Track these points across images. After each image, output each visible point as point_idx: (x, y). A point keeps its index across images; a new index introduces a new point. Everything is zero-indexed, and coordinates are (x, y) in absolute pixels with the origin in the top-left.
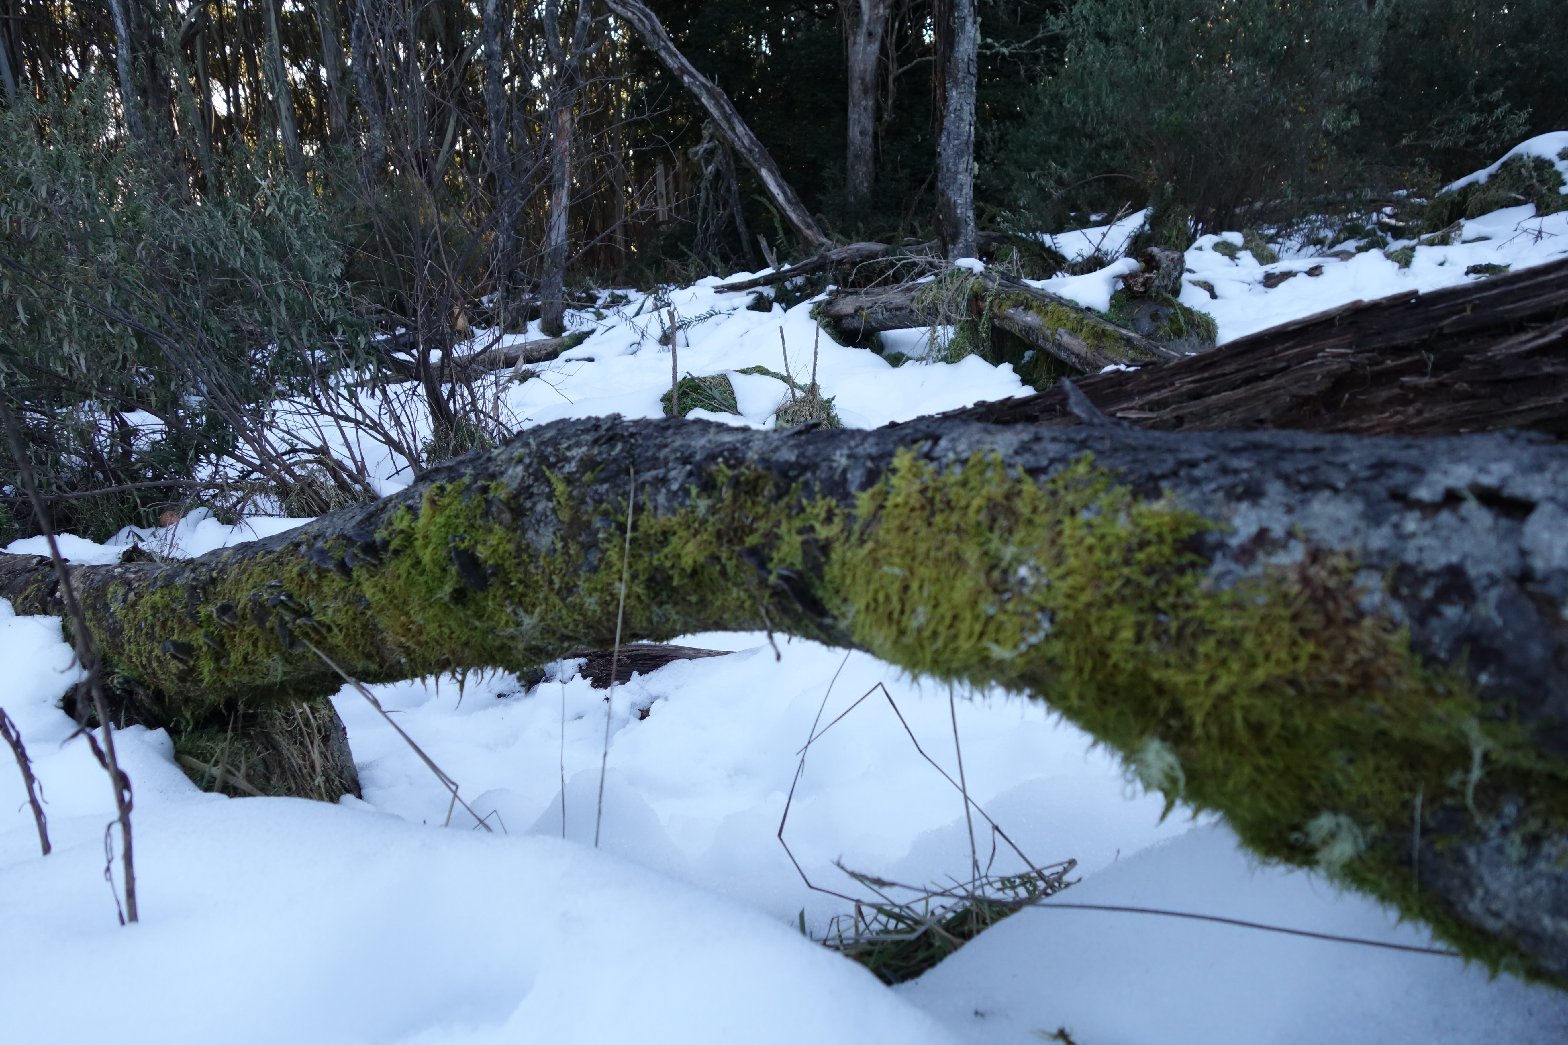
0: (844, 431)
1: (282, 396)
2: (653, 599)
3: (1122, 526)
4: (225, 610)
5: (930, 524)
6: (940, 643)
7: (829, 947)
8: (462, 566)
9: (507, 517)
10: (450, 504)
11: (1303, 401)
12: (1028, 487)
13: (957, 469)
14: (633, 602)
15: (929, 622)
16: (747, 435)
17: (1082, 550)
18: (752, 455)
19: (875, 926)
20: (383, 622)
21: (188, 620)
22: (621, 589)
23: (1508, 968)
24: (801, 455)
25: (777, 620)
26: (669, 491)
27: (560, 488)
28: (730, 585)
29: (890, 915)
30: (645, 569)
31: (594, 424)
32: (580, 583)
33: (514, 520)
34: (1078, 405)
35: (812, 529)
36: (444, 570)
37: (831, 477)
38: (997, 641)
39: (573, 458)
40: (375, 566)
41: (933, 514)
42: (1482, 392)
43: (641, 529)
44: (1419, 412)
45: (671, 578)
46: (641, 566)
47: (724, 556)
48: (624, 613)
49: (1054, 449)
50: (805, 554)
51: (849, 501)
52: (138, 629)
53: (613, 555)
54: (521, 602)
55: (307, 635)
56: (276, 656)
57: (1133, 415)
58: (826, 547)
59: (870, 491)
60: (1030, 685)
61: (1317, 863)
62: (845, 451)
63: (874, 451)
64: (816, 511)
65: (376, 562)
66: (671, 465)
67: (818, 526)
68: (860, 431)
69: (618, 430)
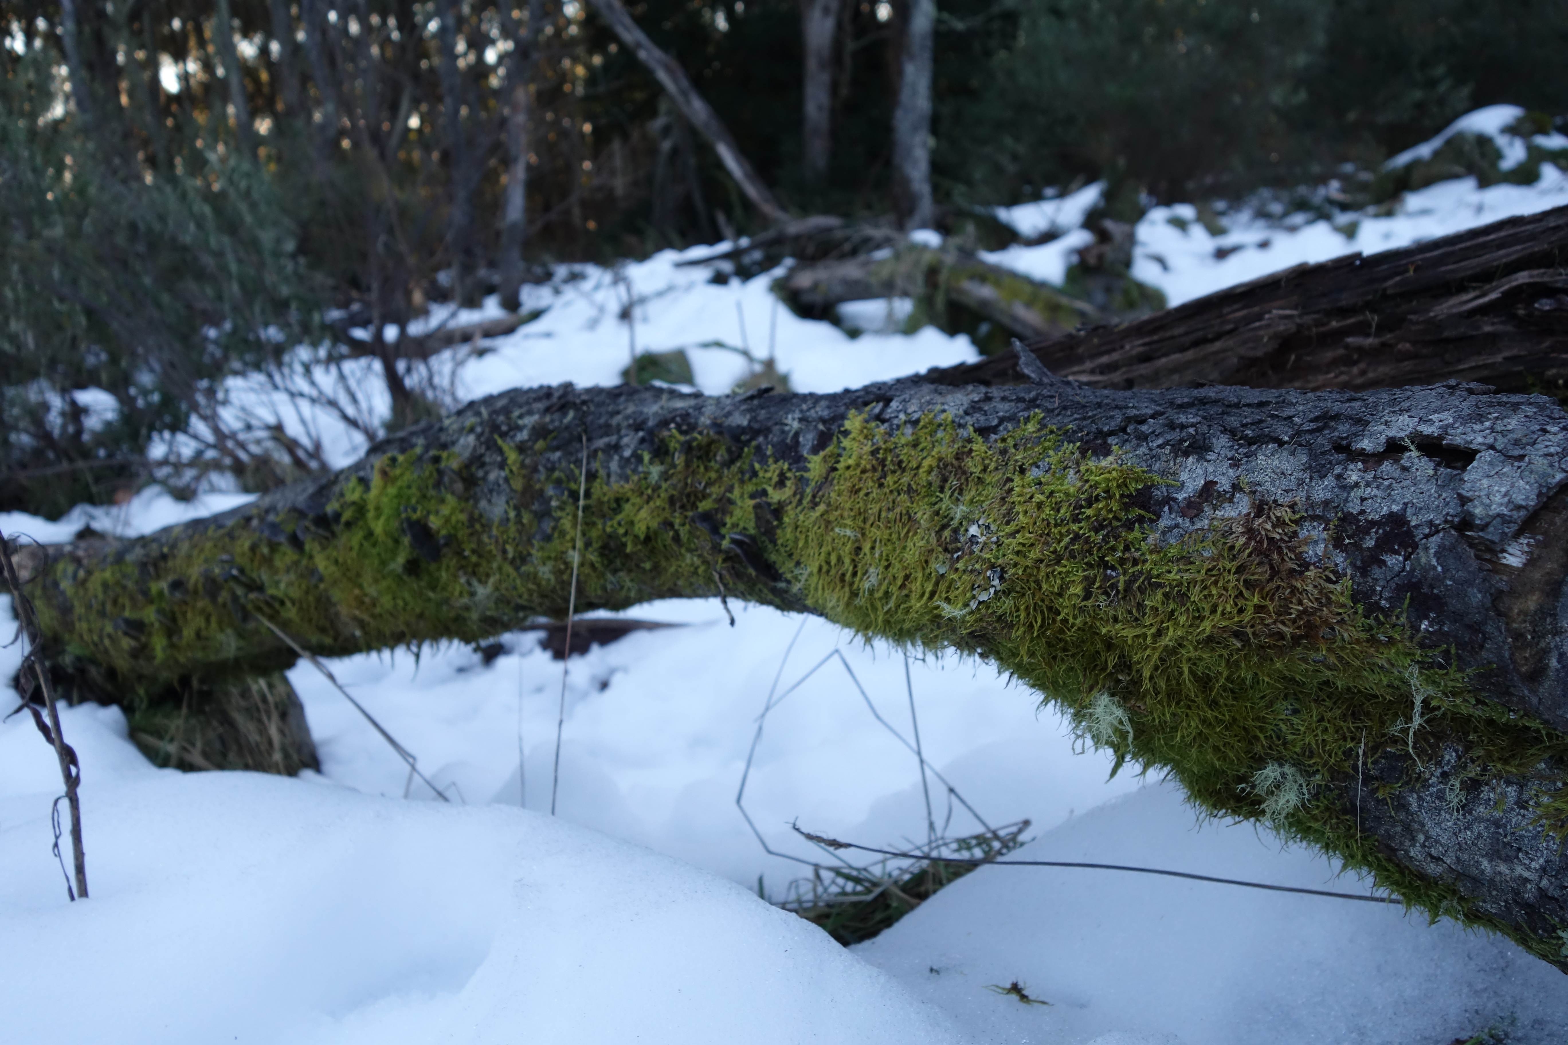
0: (796, 395)
1: (236, 373)
2: (607, 567)
3: (1071, 483)
4: (177, 585)
5: (881, 485)
6: (892, 604)
7: (790, 910)
8: (415, 538)
9: (459, 486)
10: (402, 475)
11: (1250, 363)
12: (979, 446)
13: (908, 430)
14: (587, 570)
15: (880, 584)
16: (699, 401)
17: (1031, 507)
18: (705, 420)
19: (834, 889)
20: (336, 595)
21: (140, 597)
22: (575, 558)
23: (1447, 912)
24: (753, 419)
25: (731, 585)
26: (621, 457)
27: (512, 456)
28: (683, 551)
29: (848, 877)
30: (599, 537)
31: (546, 393)
32: (534, 552)
33: (467, 489)
34: (1028, 366)
35: (764, 493)
36: (397, 542)
37: (783, 441)
38: (948, 600)
39: (525, 426)
40: (327, 539)
41: (884, 476)
42: (1425, 351)
43: (595, 497)
44: (1363, 373)
45: (624, 545)
46: (594, 533)
47: (677, 522)
48: (578, 582)
49: (1004, 409)
50: (758, 518)
51: (801, 464)
52: (89, 607)
53: (566, 523)
54: (475, 572)
55: (259, 609)
56: (229, 631)
57: (1084, 378)
58: (778, 511)
59: (822, 454)
60: (981, 645)
61: (1263, 812)
62: (797, 415)
63: (825, 414)
64: (768, 475)
65: (327, 534)
66: (623, 432)
67: (770, 490)
68: (811, 395)
69: (570, 398)
